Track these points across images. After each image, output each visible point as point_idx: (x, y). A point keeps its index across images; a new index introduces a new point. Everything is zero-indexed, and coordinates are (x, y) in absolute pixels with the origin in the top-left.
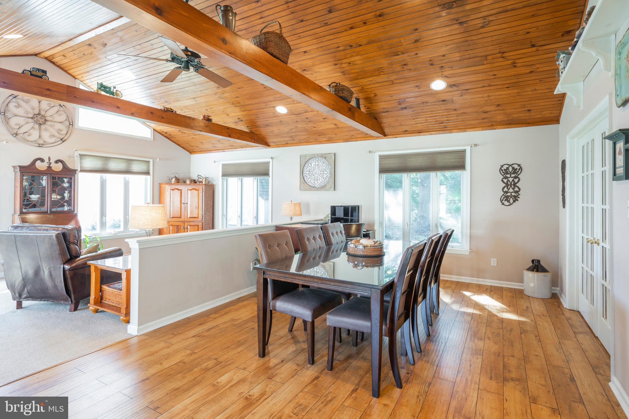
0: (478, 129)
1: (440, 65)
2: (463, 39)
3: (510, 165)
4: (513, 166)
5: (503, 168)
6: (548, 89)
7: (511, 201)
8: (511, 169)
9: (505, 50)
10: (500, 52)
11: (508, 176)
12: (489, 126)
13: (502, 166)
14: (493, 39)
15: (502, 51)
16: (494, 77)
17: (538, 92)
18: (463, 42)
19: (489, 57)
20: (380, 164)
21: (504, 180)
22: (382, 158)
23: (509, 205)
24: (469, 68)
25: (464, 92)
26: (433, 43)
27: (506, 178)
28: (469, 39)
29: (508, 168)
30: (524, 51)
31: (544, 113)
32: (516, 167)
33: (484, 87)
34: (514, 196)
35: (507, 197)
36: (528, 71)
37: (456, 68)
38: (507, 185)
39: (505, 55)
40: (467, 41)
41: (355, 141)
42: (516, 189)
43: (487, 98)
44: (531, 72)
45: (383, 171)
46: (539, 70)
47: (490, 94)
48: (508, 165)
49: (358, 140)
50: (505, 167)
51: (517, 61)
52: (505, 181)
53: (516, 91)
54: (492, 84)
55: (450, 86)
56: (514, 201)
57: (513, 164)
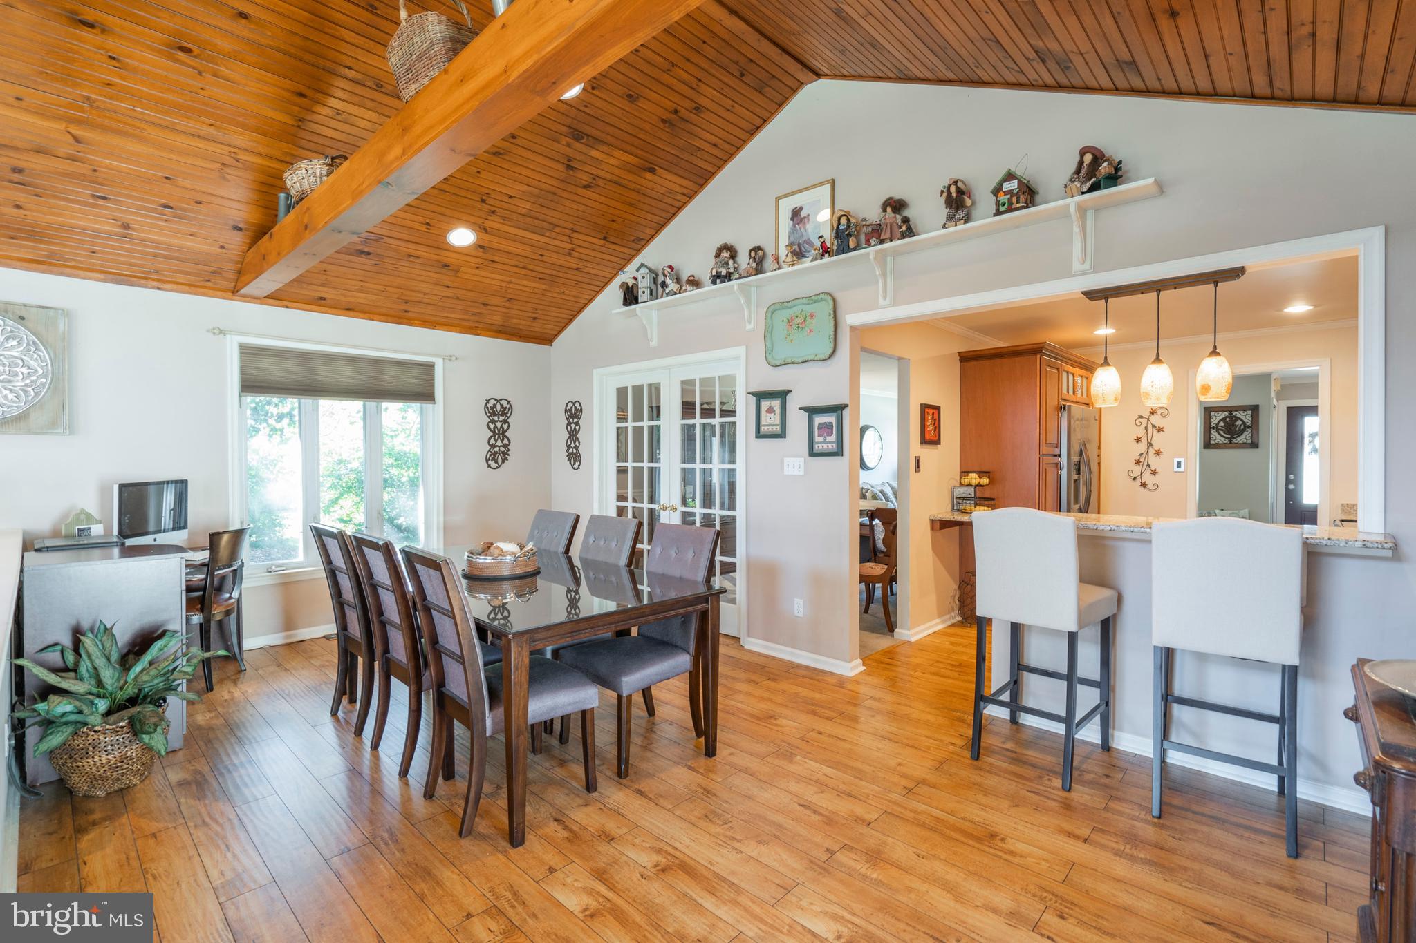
0: (454, 328)
1: (493, 209)
2: (553, 189)
3: (498, 401)
4: (502, 402)
5: (488, 405)
6: (574, 296)
7: (500, 461)
8: (498, 407)
9: (579, 229)
10: (572, 229)
11: (496, 418)
12: (471, 328)
13: (488, 401)
14: (580, 209)
15: (575, 229)
16: (539, 257)
17: (564, 297)
18: (550, 192)
19: (557, 230)
20: (243, 368)
21: (490, 424)
22: (247, 352)
23: (497, 468)
24: (521, 231)
25: (487, 263)
26: (516, 170)
27: (493, 421)
28: (559, 192)
29: (495, 405)
30: (593, 240)
31: (546, 326)
32: (505, 404)
33: (516, 266)
34: (503, 452)
35: (494, 454)
36: (576, 266)
37: (509, 223)
38: (494, 434)
39: (575, 235)
40: (554, 194)
41: (153, 288)
42: (506, 441)
43: (504, 284)
44: (577, 269)
45: (250, 385)
46: (586, 270)
47: (514, 280)
48: (496, 400)
49: (165, 286)
50: (492, 403)
51: (578, 249)
52: (492, 426)
53: (544, 287)
54: (530, 267)
55: (479, 246)
56: (503, 462)
57: (501, 400)
